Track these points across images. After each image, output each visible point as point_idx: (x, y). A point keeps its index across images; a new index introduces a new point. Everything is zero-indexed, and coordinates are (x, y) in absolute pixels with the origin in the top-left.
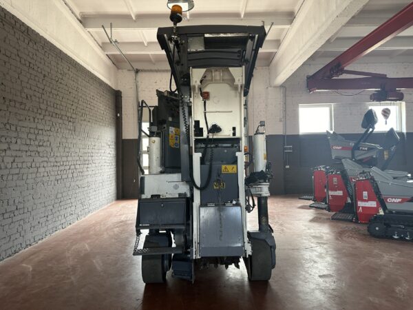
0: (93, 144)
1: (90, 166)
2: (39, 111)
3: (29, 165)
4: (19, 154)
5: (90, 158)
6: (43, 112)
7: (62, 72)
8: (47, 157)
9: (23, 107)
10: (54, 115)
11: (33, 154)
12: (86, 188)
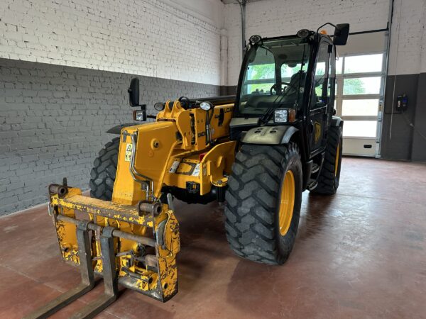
2: (105, 58)
3: (94, 112)
4: (80, 101)
6: (111, 60)
7: (136, 15)
8: (118, 105)
9: (82, 55)
10: (126, 62)
11: (99, 102)
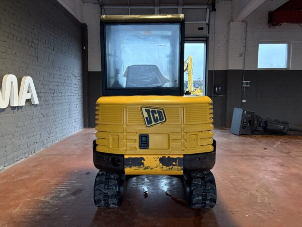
0: (59, 73)
1: (55, 95)
5: (56, 87)
12: (52, 117)
